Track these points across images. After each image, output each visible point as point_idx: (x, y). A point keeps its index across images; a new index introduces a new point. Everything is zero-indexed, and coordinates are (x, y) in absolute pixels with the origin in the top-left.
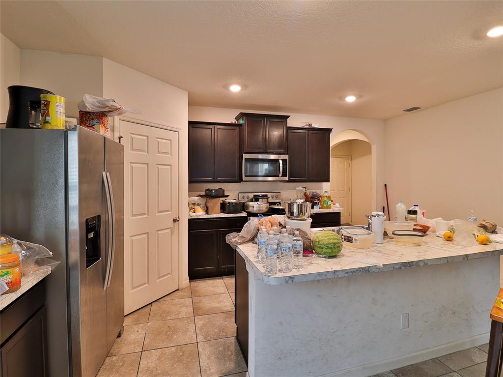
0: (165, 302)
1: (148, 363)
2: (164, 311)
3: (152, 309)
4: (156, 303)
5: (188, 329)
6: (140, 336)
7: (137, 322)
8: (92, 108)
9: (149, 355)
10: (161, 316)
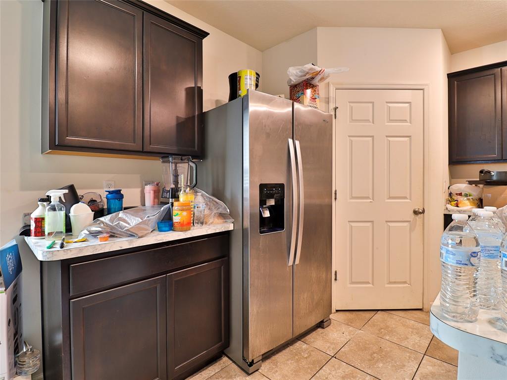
0: (395, 317)
1: (330, 374)
2: (387, 327)
3: (373, 317)
4: (383, 312)
5: (404, 366)
6: (342, 339)
7: (349, 323)
8: (295, 79)
9: (336, 366)
10: (379, 330)
